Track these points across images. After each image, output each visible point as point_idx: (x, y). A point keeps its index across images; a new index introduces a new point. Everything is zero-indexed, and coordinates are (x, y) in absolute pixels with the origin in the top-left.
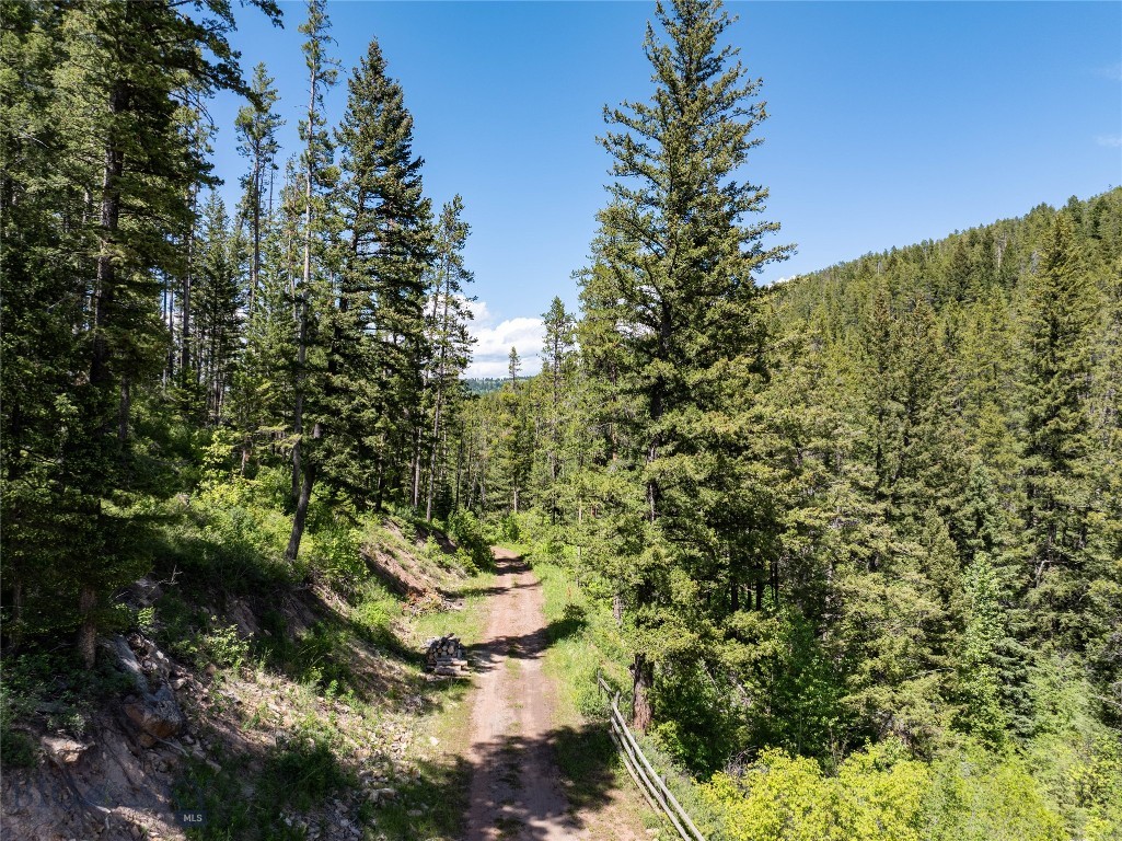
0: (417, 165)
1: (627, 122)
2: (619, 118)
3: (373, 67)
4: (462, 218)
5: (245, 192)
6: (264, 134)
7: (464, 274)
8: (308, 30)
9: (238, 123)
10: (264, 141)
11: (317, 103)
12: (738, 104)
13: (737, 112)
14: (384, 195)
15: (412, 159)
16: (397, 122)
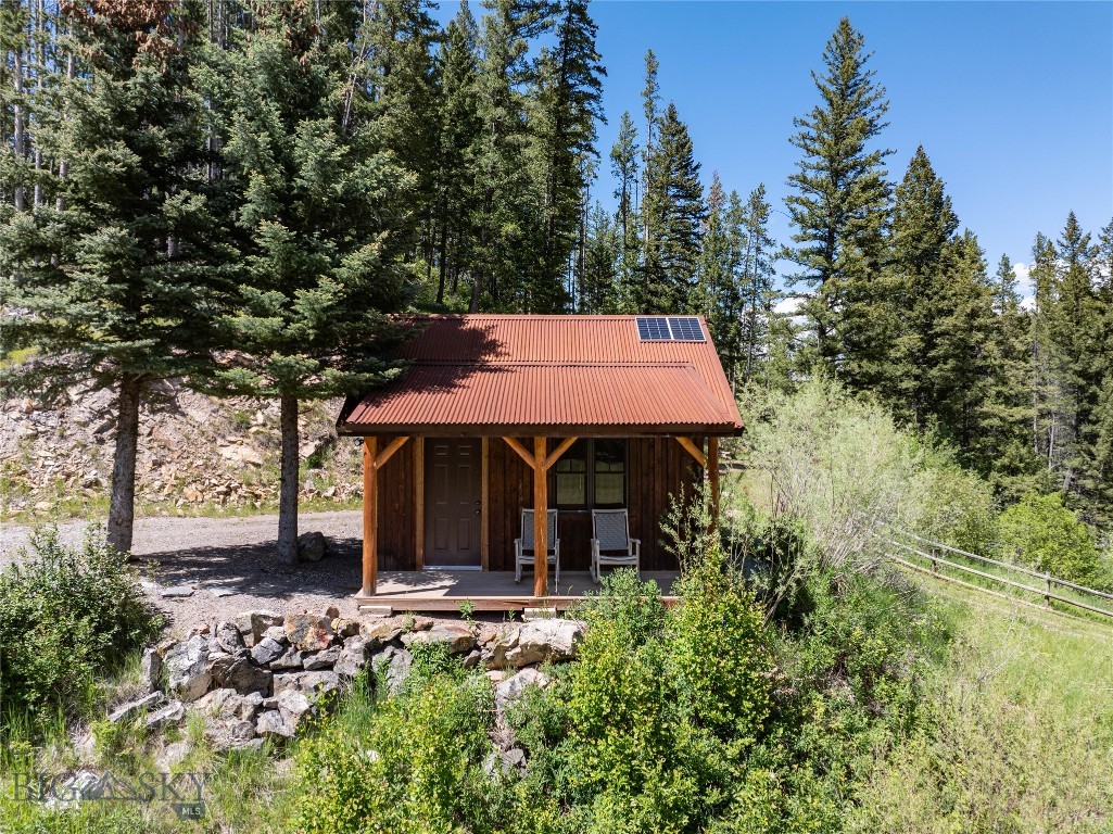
0: (697, 167)
1: (807, 125)
2: (804, 123)
3: (671, 117)
4: (765, 201)
5: (619, 201)
6: (628, 160)
7: (768, 242)
8: (646, 95)
9: (612, 156)
10: (629, 165)
11: (652, 137)
12: (873, 104)
13: (873, 109)
14: (677, 186)
15: (694, 165)
16: (683, 146)
